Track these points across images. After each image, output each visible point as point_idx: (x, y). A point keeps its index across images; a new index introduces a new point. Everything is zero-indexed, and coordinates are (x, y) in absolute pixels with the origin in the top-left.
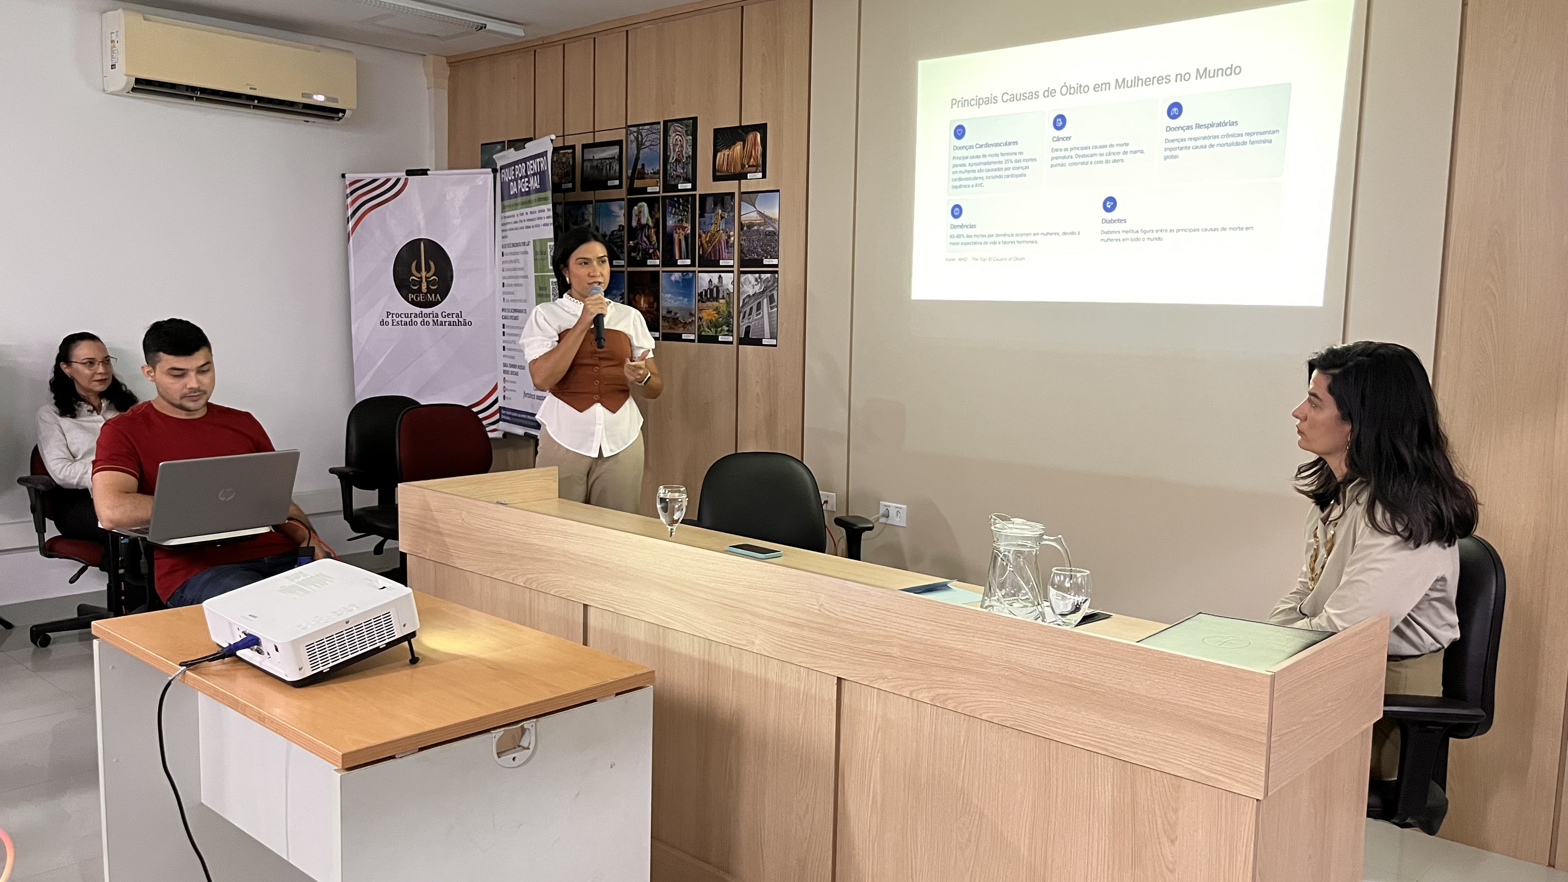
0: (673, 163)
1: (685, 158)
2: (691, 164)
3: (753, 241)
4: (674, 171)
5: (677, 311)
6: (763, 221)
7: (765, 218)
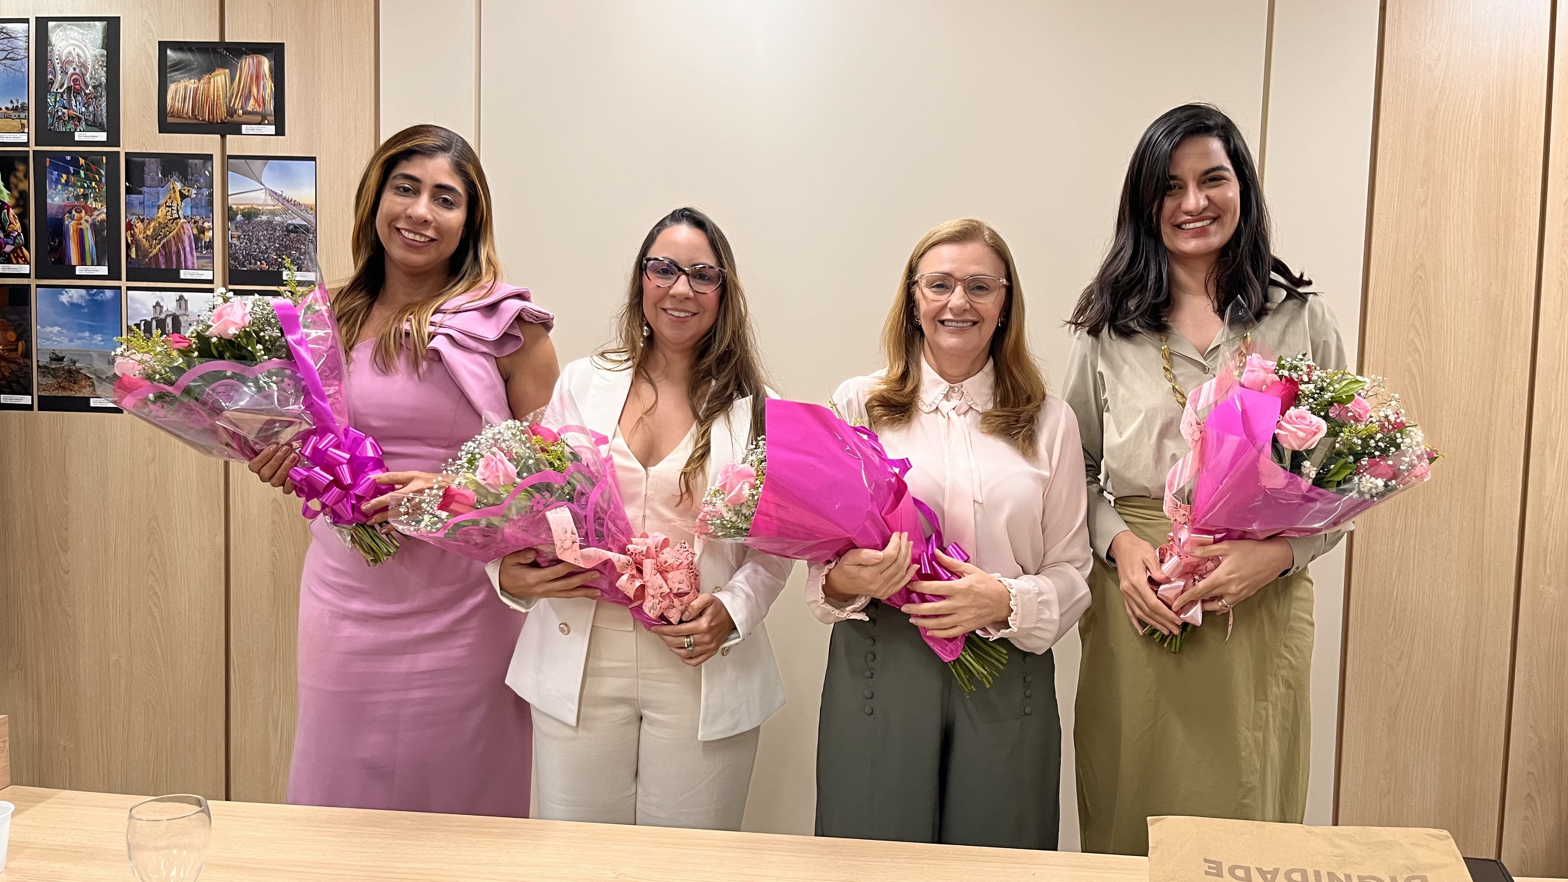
0: (62, 94)
1: (90, 88)
2: (104, 99)
3: (258, 240)
4: (65, 108)
5: (75, 358)
6: (279, 207)
7: (286, 203)
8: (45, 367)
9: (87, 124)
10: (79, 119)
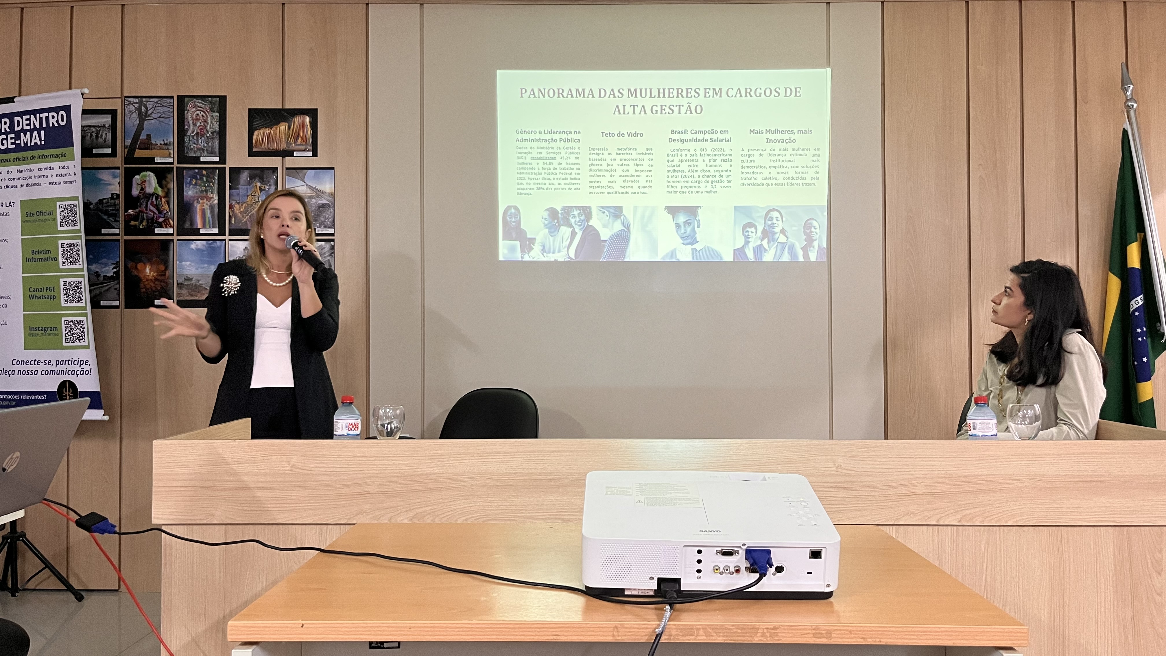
0: (193, 137)
1: (210, 133)
2: (218, 139)
4: (195, 144)
5: (199, 278)
6: (314, 194)
7: (318, 192)
8: (182, 284)
9: (208, 153)
10: (203, 150)
